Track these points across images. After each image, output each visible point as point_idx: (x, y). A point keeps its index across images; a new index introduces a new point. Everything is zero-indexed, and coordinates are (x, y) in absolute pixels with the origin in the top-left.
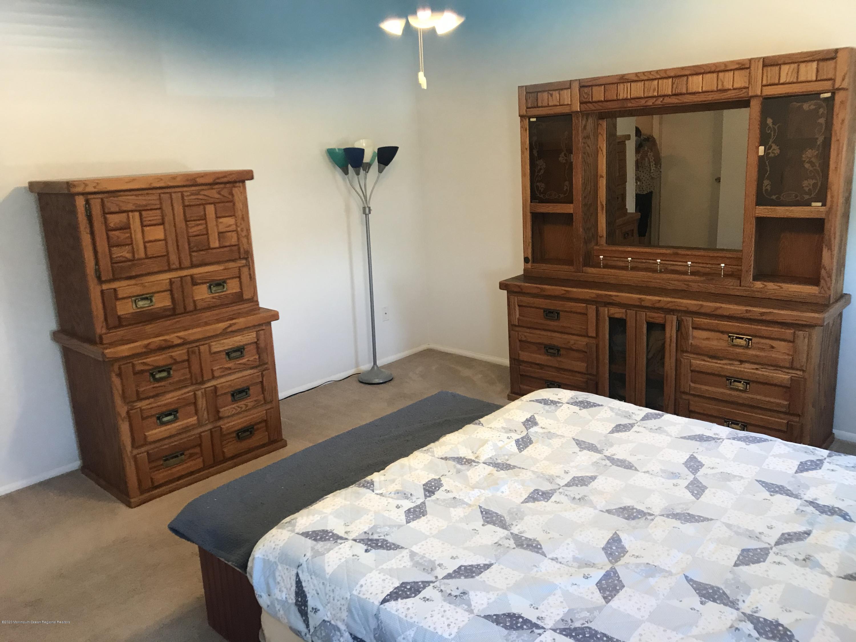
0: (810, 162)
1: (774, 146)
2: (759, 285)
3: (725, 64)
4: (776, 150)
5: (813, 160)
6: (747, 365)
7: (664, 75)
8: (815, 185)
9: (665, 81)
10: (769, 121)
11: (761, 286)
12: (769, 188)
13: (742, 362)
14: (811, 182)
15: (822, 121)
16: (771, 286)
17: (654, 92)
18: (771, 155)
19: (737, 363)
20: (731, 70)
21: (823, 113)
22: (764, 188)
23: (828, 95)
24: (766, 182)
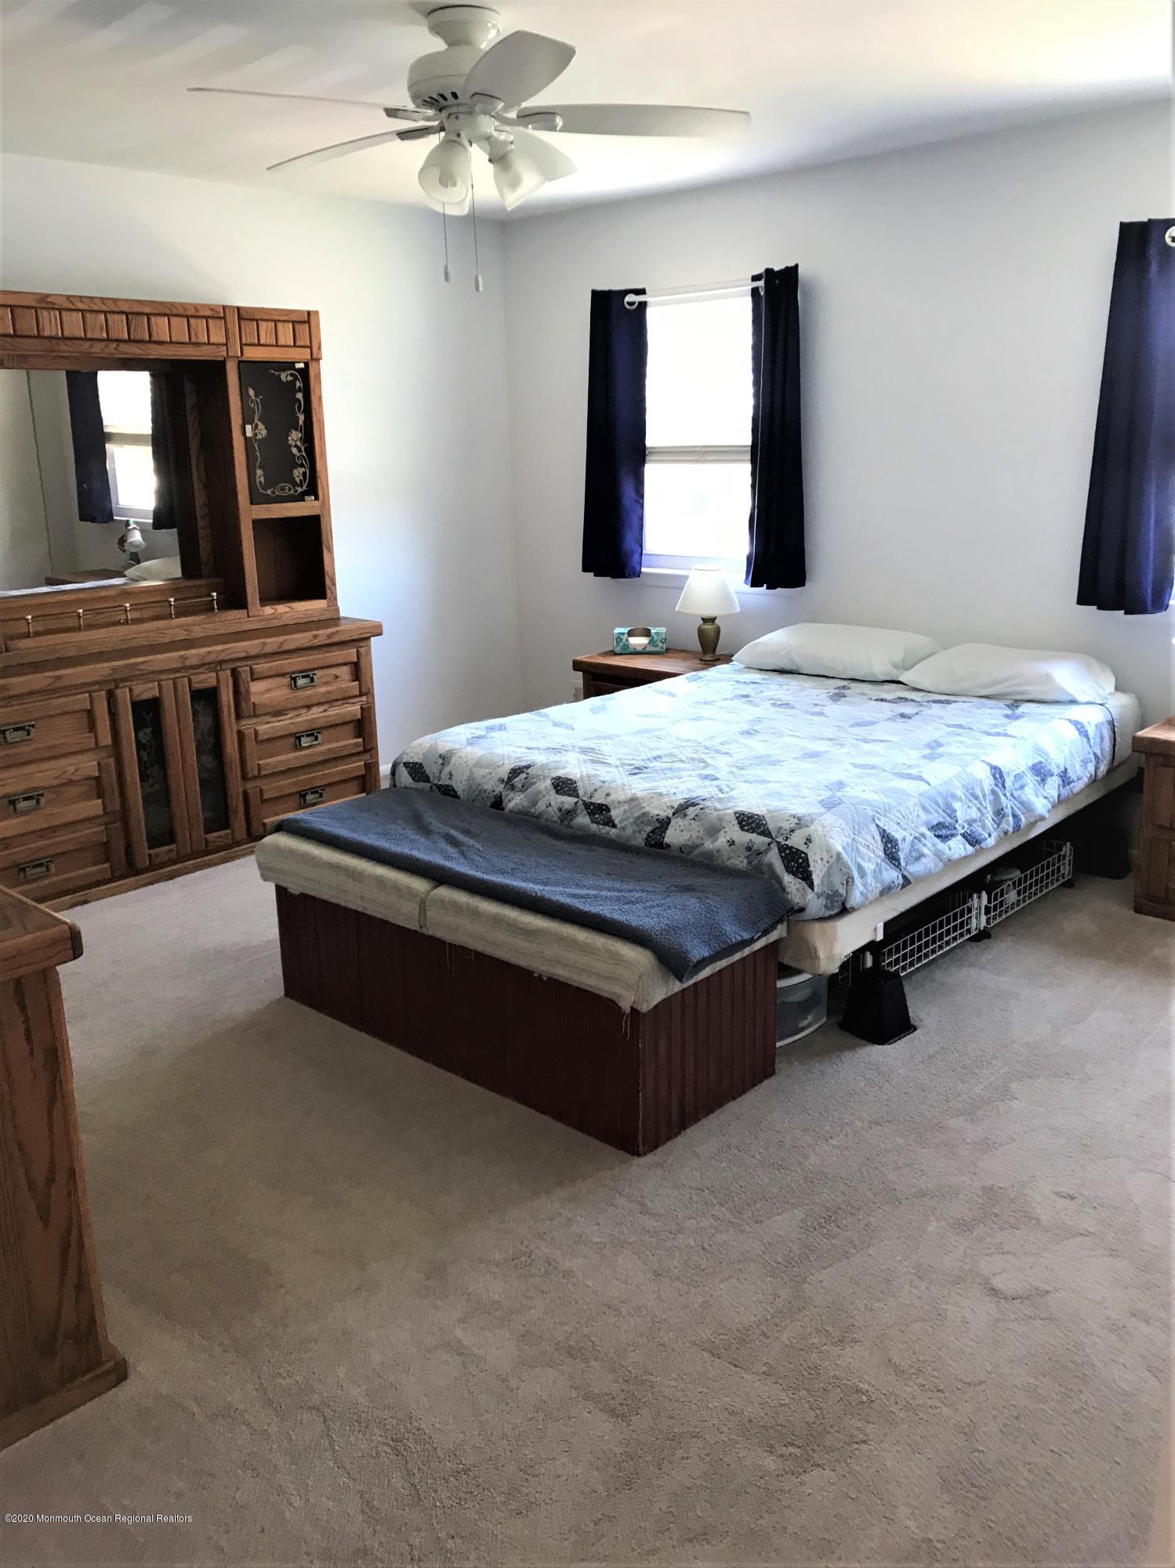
0: (296, 446)
1: (261, 426)
2: (268, 610)
3: (196, 307)
4: (263, 432)
5: (299, 443)
6: (315, 710)
7: (114, 309)
8: (304, 474)
9: (116, 316)
10: (251, 392)
11: (272, 611)
12: (262, 479)
13: (309, 707)
14: (302, 470)
15: (300, 396)
16: (282, 608)
17: (101, 332)
18: (259, 437)
19: (304, 711)
20: (203, 317)
21: (300, 387)
22: (258, 480)
23: (302, 365)
24: (259, 472)
